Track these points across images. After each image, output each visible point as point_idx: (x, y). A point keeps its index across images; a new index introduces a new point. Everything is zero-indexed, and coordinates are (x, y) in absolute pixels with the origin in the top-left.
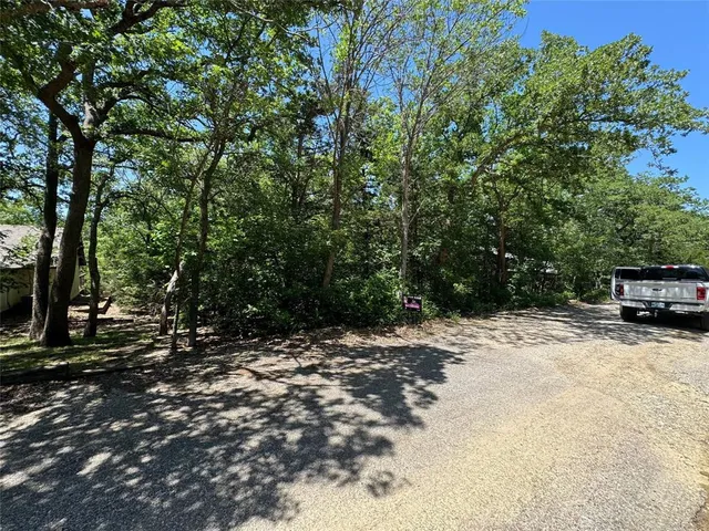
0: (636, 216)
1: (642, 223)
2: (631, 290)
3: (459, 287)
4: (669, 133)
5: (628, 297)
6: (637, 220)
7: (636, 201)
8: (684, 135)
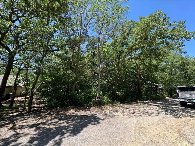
0: (188, 69)
1: (190, 71)
2: (181, 95)
3: (119, 93)
4: (184, 41)
5: (181, 97)
6: (188, 71)
7: (188, 64)
8: (189, 41)
